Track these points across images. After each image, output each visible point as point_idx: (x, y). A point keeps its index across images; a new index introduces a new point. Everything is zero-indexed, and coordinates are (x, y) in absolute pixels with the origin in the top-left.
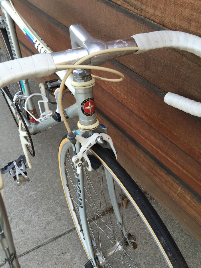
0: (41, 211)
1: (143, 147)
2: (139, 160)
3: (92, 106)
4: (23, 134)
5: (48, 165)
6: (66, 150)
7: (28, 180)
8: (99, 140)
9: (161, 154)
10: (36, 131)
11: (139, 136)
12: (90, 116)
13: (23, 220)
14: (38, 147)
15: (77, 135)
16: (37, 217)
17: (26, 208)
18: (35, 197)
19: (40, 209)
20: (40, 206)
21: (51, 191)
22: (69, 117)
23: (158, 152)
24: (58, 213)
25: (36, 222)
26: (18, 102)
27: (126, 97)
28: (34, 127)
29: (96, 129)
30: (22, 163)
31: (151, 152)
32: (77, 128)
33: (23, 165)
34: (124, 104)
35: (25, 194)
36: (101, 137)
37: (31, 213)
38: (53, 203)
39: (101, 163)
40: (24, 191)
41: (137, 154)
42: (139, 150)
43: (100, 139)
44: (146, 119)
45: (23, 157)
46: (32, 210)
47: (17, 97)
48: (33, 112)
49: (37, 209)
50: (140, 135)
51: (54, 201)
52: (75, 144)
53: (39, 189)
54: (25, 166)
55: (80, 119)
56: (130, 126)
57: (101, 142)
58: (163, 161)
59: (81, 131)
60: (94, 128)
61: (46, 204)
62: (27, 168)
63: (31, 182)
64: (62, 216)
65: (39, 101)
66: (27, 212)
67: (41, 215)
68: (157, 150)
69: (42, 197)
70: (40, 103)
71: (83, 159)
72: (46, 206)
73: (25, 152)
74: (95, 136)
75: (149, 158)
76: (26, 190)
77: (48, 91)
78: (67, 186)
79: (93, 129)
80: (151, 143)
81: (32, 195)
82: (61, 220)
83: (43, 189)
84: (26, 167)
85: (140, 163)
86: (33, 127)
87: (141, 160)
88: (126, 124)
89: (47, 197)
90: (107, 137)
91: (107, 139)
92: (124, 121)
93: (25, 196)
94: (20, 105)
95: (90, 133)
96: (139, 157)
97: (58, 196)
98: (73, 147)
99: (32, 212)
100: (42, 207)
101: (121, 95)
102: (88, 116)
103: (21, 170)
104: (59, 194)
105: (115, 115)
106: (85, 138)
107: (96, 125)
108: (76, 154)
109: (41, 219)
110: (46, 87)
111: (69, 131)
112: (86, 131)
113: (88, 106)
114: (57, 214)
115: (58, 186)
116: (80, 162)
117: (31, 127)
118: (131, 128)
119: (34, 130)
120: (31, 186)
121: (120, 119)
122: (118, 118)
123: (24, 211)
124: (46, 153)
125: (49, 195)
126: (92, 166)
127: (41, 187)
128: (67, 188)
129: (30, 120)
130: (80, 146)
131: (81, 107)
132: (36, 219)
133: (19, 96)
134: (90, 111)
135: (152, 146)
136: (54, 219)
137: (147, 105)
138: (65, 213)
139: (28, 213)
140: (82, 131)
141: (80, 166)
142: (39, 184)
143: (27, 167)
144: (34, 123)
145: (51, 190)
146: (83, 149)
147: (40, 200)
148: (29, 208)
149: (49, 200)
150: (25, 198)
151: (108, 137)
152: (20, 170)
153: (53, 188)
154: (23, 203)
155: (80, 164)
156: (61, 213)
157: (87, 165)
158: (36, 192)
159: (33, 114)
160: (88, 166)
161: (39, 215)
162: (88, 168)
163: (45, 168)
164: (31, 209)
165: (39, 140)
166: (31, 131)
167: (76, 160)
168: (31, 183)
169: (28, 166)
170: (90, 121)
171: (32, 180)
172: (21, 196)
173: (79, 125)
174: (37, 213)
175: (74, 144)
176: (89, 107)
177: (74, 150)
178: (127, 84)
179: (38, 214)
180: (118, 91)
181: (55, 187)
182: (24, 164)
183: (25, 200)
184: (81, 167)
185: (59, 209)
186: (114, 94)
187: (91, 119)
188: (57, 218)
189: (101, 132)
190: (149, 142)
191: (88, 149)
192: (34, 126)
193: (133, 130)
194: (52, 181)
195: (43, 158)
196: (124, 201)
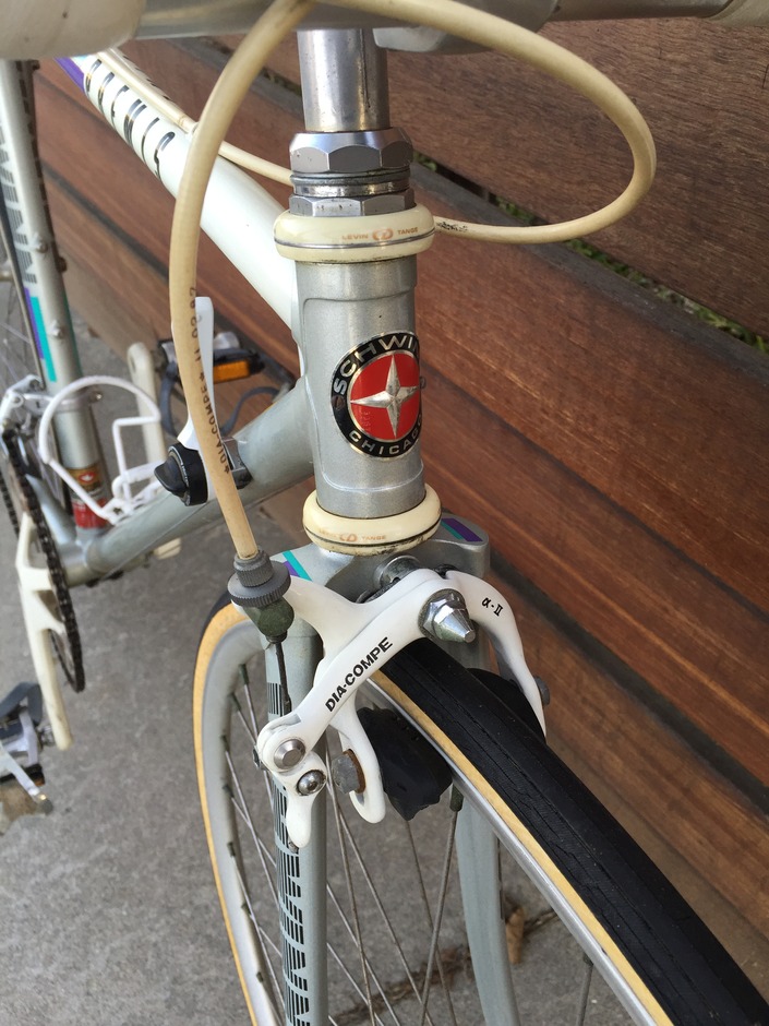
0: (99, 962)
1: (623, 662)
2: (596, 728)
3: (404, 393)
4: (35, 579)
5: (152, 731)
6: (234, 665)
7: (48, 807)
8: (444, 616)
9: (723, 707)
10: (97, 568)
11: (604, 607)
12: (386, 454)
13: (12, 1005)
14: (114, 643)
15: (297, 575)
16: (81, 990)
17: (28, 943)
18: (78, 891)
19: (97, 951)
20: (100, 935)
21: (156, 861)
22: (256, 476)
23: (709, 696)
24: (181, 976)
25: (73, 1017)
26: (18, 426)
27: (551, 403)
28: (90, 548)
29: (423, 542)
30: (25, 720)
31: (667, 693)
32: (303, 539)
33: (28, 729)
34: (538, 442)
35: (30, 870)
36: (457, 594)
37: (52, 968)
38: (163, 921)
39: (446, 774)
40: (28, 856)
41: (589, 697)
42: (599, 677)
43: (447, 611)
44: (659, 516)
45: (33, 692)
46: (57, 954)
47: (18, 400)
48: (87, 478)
49: (81, 951)
50: (611, 604)
51: (170, 911)
52: (284, 636)
53: (100, 850)
54: (40, 738)
55: (324, 476)
56: (561, 555)
57: (459, 632)
58: (732, 746)
59: (325, 552)
60: (412, 539)
61: (127, 929)
62: (45, 748)
63: (68, 810)
64: (201, 995)
65: (119, 423)
66: (34, 966)
67: (99, 984)
68: (702, 685)
69: (109, 891)
70: (124, 430)
71: (327, 743)
72: (128, 936)
73: (44, 672)
74: (418, 587)
75: (652, 721)
76: (38, 850)
77: (166, 380)
78: (233, 854)
79: (402, 542)
80: (670, 645)
81: (65, 880)
82: (196, 1015)
83: (121, 849)
84: (43, 741)
85: (600, 745)
86: (85, 549)
87: (607, 728)
88: (540, 546)
89: (137, 889)
90: (486, 602)
91: (490, 610)
92: (529, 531)
93: (33, 882)
94: (26, 439)
95: (381, 571)
96: (598, 710)
97: (190, 888)
98: (271, 658)
99: (55, 965)
100: (105, 943)
101: (524, 395)
102: (375, 453)
103: (15, 754)
104: (193, 877)
105: (483, 501)
106: (353, 599)
107: (424, 517)
108: (288, 709)
109: (100, 1007)
110: (159, 364)
111: (244, 545)
112: (358, 557)
113: (381, 388)
114: (175, 981)
115: (192, 837)
116: (311, 762)
117: (76, 551)
118: (566, 567)
119: (90, 562)
120: (65, 831)
121: (510, 523)
122: (499, 515)
123: (21, 958)
124: (147, 675)
125: (144, 879)
126: (386, 788)
127: (110, 838)
128: (232, 862)
129: (75, 518)
130: (317, 650)
131: (333, 393)
132: (75, 1003)
133: (28, 397)
134: (394, 420)
135: (679, 659)
136: (161, 1007)
137: (676, 439)
138: (217, 980)
139: (36, 972)
140: (335, 556)
141: (311, 788)
142: (103, 821)
143: (48, 743)
144: (93, 531)
145: (155, 854)
146: (330, 674)
147: (99, 906)
148: (45, 945)
149: (142, 908)
150: (27, 890)
151: (497, 598)
152: (8, 756)
153: (166, 847)
154: (20, 915)
155: (311, 778)
156: (196, 978)
157: (354, 780)
158: (82, 865)
159: (88, 488)
160: (361, 788)
161: (88, 983)
162: (361, 799)
163: (136, 745)
164: (54, 947)
165: (120, 614)
166: (76, 566)
167: (281, 747)
168: (63, 814)
169: (50, 738)
170: (387, 488)
171: (71, 804)
172: (13, 879)
173: (314, 516)
174: (79, 970)
175: (278, 638)
176: (382, 397)
177: (273, 677)
178: (569, 330)
179: (83, 976)
180: (513, 377)
181: (177, 840)
182: (36, 724)
183: (28, 902)
184: (312, 797)
185: (187, 954)
186: (487, 394)
187: (392, 478)
188: (179, 1000)
189: (453, 568)
190: (658, 642)
191: (367, 672)
192: (89, 543)
193: (575, 575)
194: (166, 809)
195: (133, 696)
196: (512, 926)
